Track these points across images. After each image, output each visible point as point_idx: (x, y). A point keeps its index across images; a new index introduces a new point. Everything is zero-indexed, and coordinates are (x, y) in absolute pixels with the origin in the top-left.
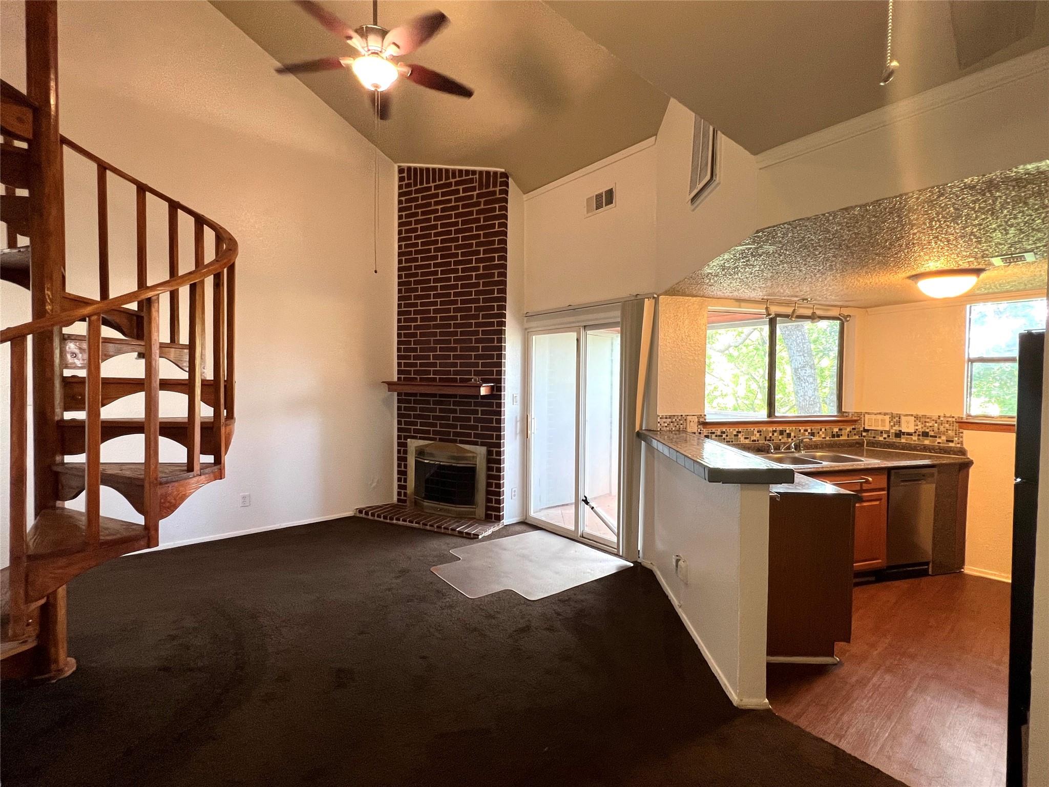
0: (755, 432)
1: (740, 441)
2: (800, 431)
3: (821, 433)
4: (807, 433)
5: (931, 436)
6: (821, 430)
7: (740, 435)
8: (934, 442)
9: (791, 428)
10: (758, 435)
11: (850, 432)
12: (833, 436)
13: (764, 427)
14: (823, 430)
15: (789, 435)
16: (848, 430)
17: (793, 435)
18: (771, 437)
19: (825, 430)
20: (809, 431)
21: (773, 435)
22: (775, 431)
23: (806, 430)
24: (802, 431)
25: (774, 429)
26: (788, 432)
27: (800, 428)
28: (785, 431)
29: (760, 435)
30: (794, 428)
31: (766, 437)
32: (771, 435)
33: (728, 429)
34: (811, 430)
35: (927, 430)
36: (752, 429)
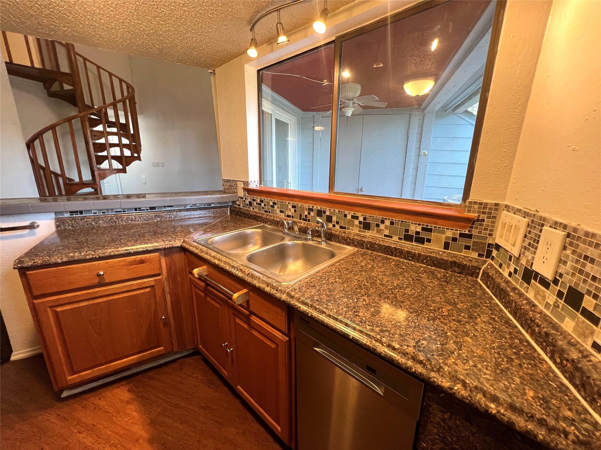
0: (290, 207)
1: (276, 214)
2: (345, 216)
3: (382, 227)
4: (356, 222)
5: (586, 313)
6: (383, 222)
7: (276, 207)
8: (584, 336)
9: (332, 210)
10: (293, 210)
11: (454, 239)
12: (408, 238)
13: (299, 202)
14: (387, 223)
15: (329, 219)
16: (449, 234)
17: (334, 219)
18: (306, 216)
19: (392, 223)
20: (361, 219)
21: (309, 213)
22: (310, 210)
23: (355, 217)
24: (349, 217)
25: (311, 207)
26: (328, 213)
27: (347, 212)
28: (325, 212)
29: (295, 211)
30: (337, 211)
31: (301, 215)
32: (306, 213)
33: (265, 198)
34: (365, 219)
35: (582, 288)
36: (287, 203)
